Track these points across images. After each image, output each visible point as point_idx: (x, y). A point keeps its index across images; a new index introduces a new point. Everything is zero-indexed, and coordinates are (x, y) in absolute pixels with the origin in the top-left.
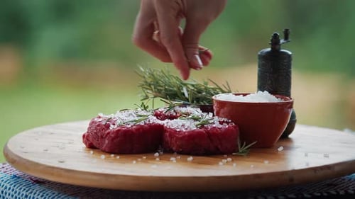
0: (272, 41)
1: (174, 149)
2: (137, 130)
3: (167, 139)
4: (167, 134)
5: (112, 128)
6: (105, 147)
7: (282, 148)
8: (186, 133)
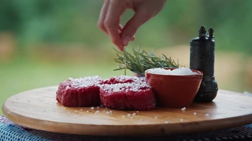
1: (105, 105)
2: (81, 90)
3: (101, 98)
4: (100, 94)
5: (68, 87)
6: (62, 102)
7: (184, 108)
8: (110, 94)
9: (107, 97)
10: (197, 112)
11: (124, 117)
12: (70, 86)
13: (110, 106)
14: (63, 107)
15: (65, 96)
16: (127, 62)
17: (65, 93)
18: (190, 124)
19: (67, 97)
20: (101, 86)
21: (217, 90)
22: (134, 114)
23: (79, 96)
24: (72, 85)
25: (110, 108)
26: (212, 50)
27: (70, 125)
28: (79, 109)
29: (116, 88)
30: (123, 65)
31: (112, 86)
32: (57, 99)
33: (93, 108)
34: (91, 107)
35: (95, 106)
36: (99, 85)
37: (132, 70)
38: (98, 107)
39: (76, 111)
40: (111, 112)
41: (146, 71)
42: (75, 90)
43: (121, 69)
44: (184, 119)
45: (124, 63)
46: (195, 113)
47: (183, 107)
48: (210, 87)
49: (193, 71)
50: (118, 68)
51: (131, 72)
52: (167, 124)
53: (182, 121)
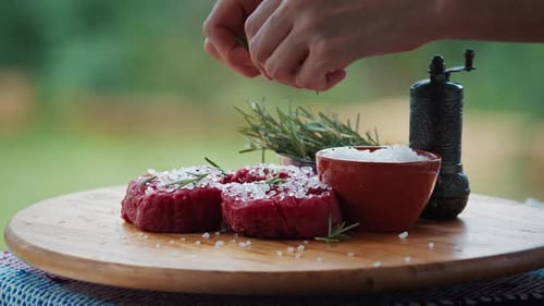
0: (431, 67)
1: (233, 227)
2: (180, 196)
3: (225, 212)
4: (223, 205)
5: (150, 191)
6: (137, 222)
7: (406, 234)
8: (246, 205)
9: (239, 211)
10: (435, 242)
11: (280, 253)
12: (154, 188)
13: (245, 231)
14: (141, 234)
15: (145, 210)
16: (266, 135)
17: (144, 203)
18: (427, 267)
19: (150, 211)
20: (223, 188)
21: (468, 193)
22: (301, 247)
23: (176, 208)
24: (158, 185)
25: (246, 235)
26: (458, 106)
27: (168, 272)
28: (179, 238)
29: (258, 192)
30: (258, 140)
31: (247, 187)
32: (125, 217)
33: (206, 235)
34: (204, 233)
35: (212, 230)
36: (219, 186)
37: (278, 152)
38: (218, 233)
39: (172, 242)
40: (249, 243)
41: (317, 154)
42: (167, 197)
43: (253, 149)
44: (412, 256)
45: (260, 137)
46: (431, 245)
47: (402, 232)
48: (452, 186)
49: (419, 154)
50: (248, 147)
51: (278, 155)
52: (379, 268)
53: (408, 260)
